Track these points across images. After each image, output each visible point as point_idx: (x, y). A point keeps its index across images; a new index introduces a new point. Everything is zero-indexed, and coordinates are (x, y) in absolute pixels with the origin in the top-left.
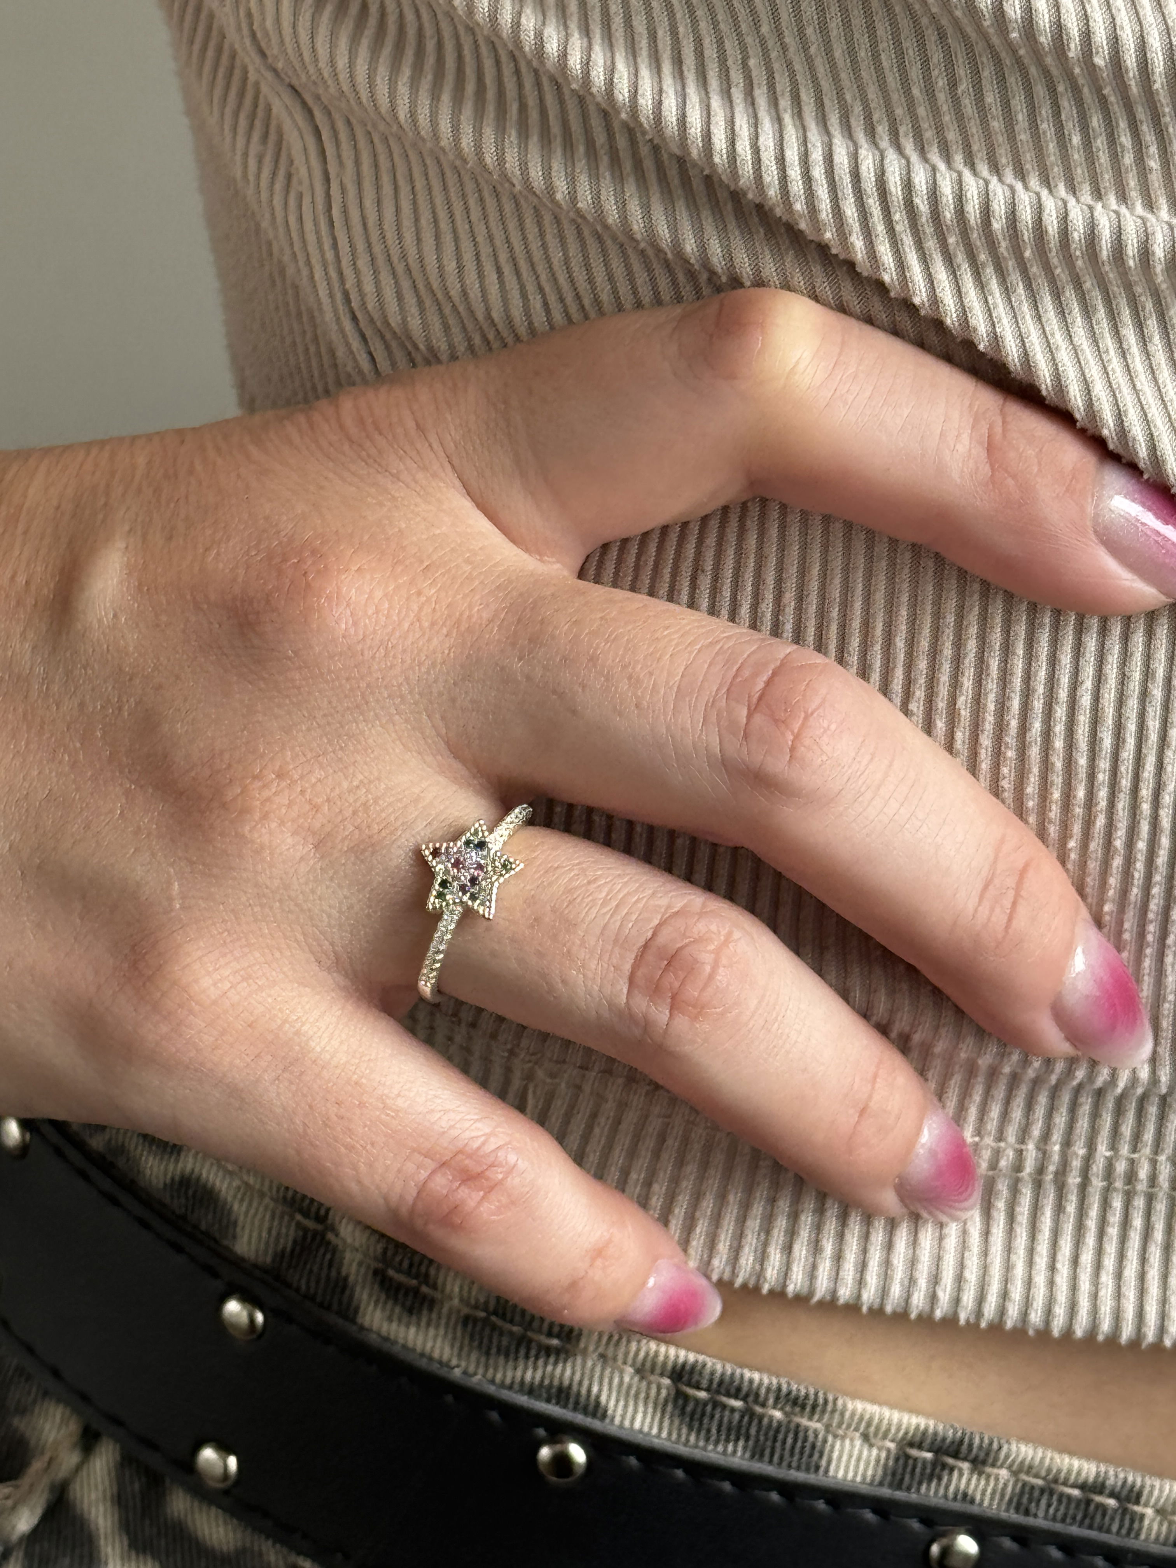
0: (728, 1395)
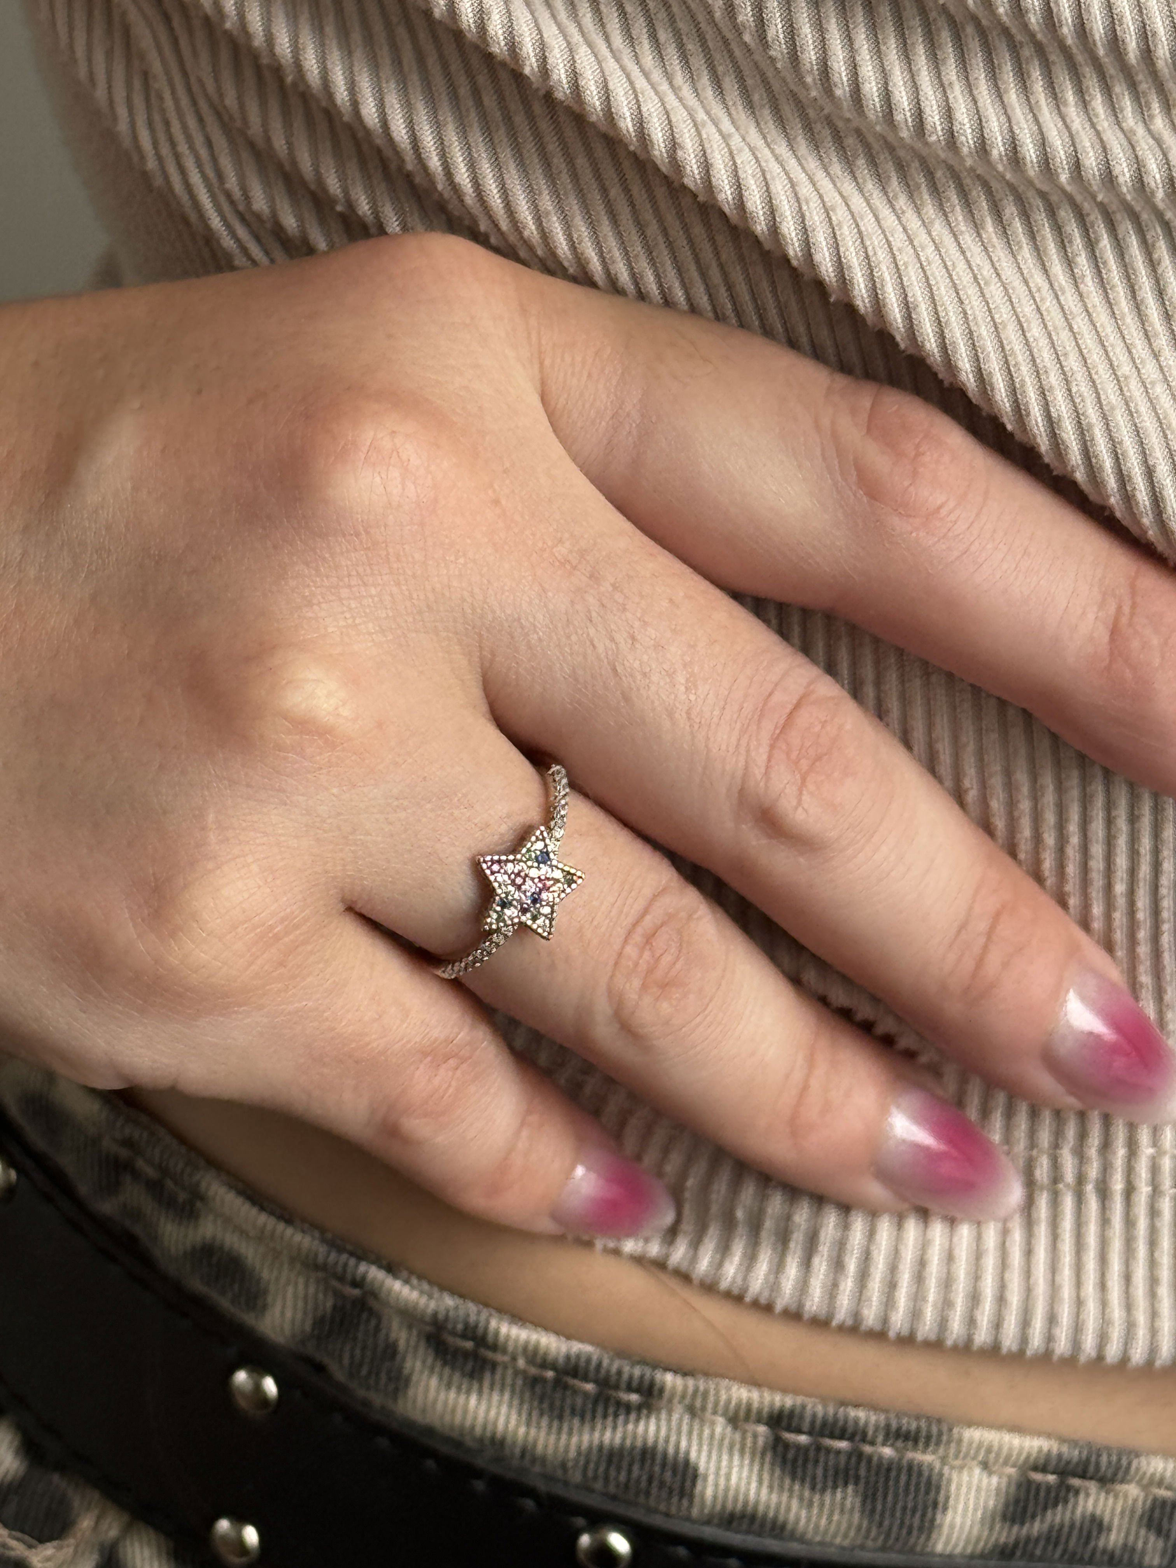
0: (832, 1436)
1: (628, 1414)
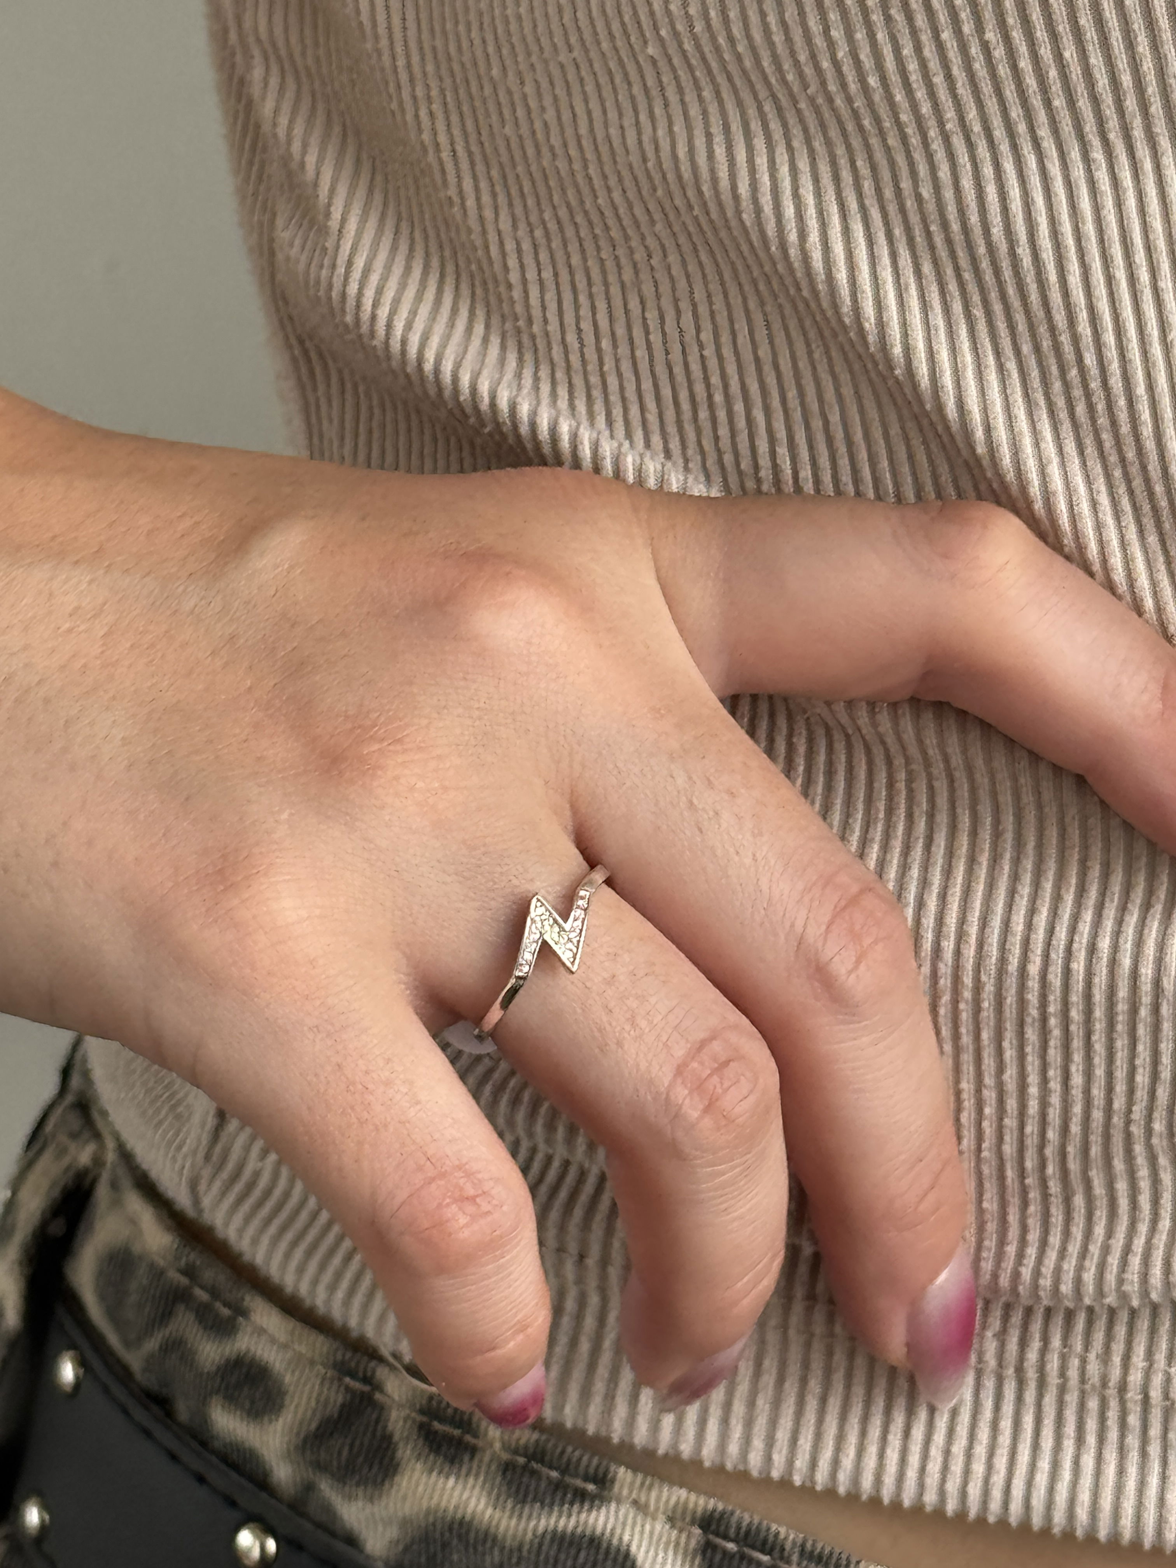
0: (755, 1547)
1: (582, 1503)
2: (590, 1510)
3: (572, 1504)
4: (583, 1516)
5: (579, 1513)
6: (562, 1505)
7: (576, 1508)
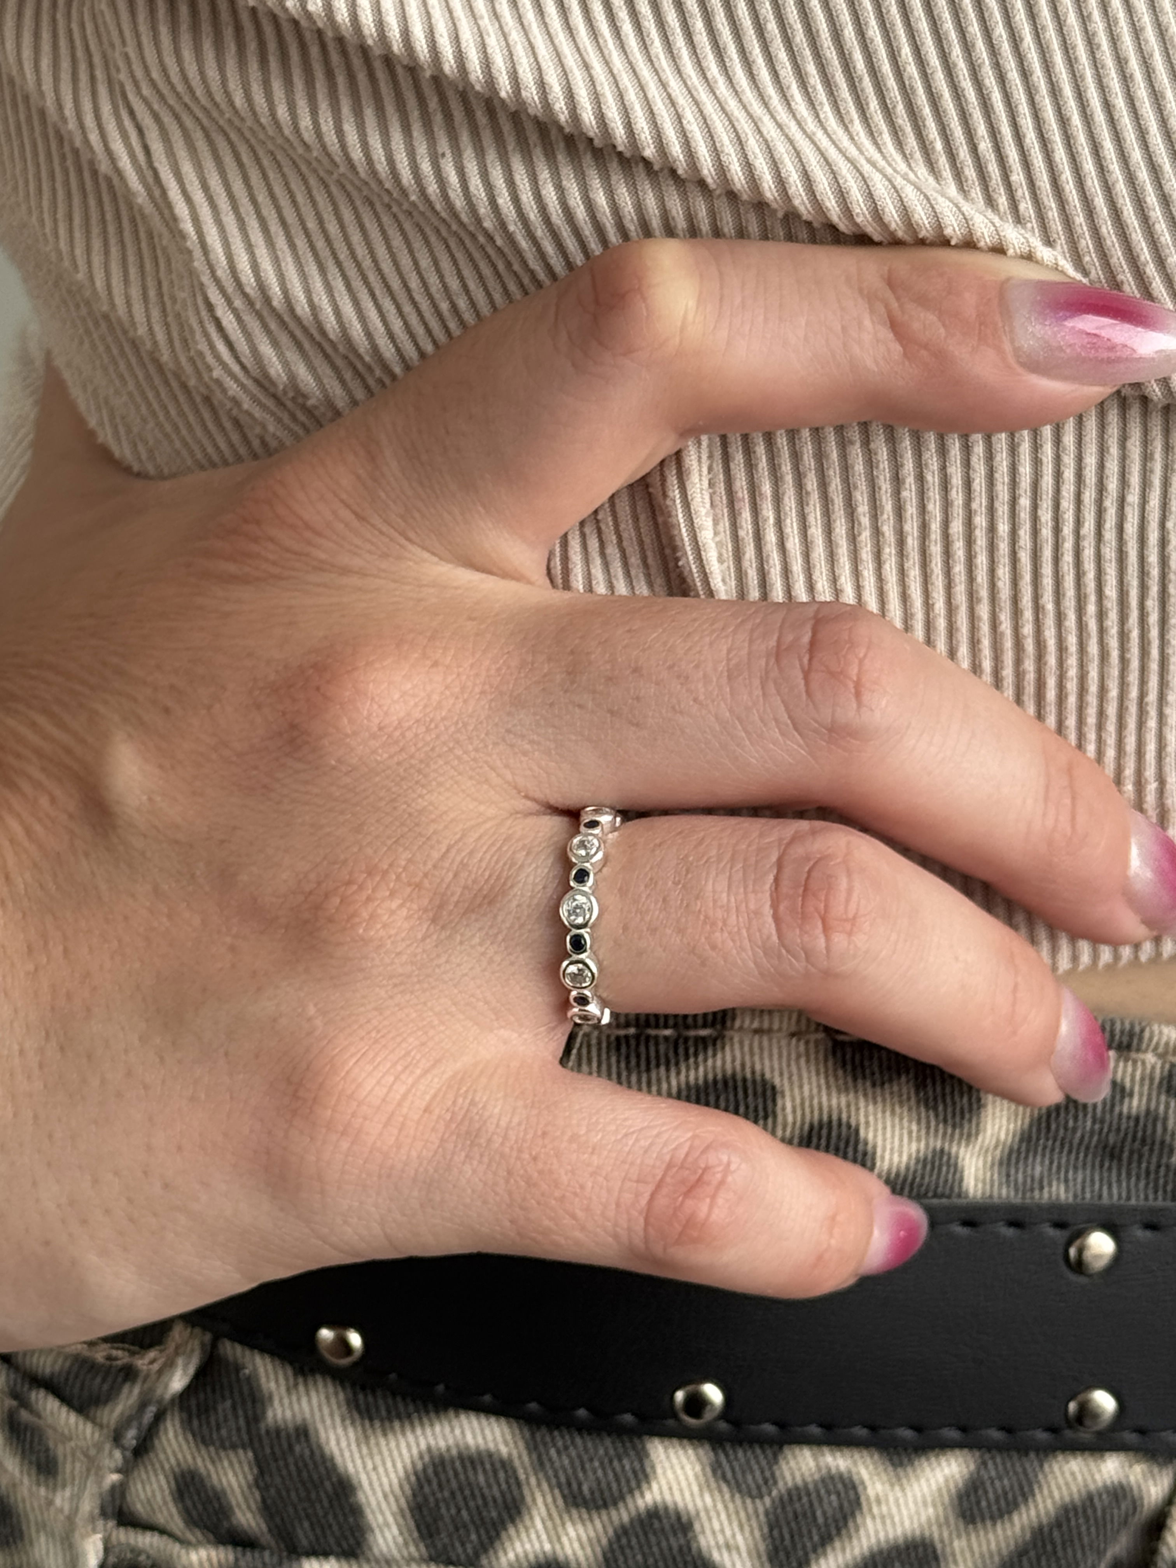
1: (705, 1049)
2: (714, 1055)
3: (696, 1055)
4: (710, 1062)
5: (705, 1060)
6: (687, 1058)
7: (701, 1058)
